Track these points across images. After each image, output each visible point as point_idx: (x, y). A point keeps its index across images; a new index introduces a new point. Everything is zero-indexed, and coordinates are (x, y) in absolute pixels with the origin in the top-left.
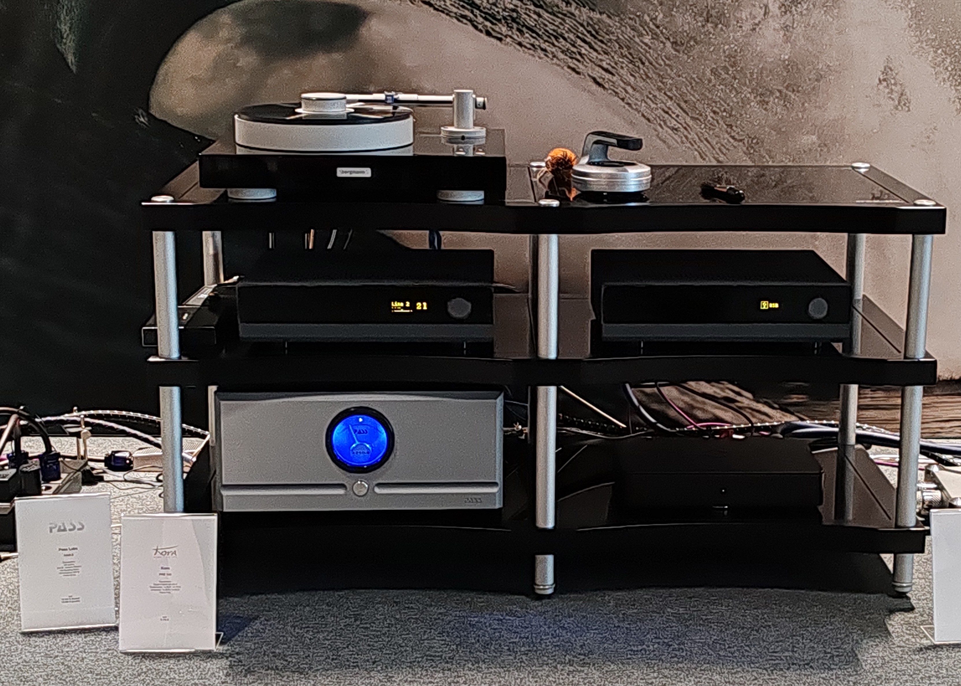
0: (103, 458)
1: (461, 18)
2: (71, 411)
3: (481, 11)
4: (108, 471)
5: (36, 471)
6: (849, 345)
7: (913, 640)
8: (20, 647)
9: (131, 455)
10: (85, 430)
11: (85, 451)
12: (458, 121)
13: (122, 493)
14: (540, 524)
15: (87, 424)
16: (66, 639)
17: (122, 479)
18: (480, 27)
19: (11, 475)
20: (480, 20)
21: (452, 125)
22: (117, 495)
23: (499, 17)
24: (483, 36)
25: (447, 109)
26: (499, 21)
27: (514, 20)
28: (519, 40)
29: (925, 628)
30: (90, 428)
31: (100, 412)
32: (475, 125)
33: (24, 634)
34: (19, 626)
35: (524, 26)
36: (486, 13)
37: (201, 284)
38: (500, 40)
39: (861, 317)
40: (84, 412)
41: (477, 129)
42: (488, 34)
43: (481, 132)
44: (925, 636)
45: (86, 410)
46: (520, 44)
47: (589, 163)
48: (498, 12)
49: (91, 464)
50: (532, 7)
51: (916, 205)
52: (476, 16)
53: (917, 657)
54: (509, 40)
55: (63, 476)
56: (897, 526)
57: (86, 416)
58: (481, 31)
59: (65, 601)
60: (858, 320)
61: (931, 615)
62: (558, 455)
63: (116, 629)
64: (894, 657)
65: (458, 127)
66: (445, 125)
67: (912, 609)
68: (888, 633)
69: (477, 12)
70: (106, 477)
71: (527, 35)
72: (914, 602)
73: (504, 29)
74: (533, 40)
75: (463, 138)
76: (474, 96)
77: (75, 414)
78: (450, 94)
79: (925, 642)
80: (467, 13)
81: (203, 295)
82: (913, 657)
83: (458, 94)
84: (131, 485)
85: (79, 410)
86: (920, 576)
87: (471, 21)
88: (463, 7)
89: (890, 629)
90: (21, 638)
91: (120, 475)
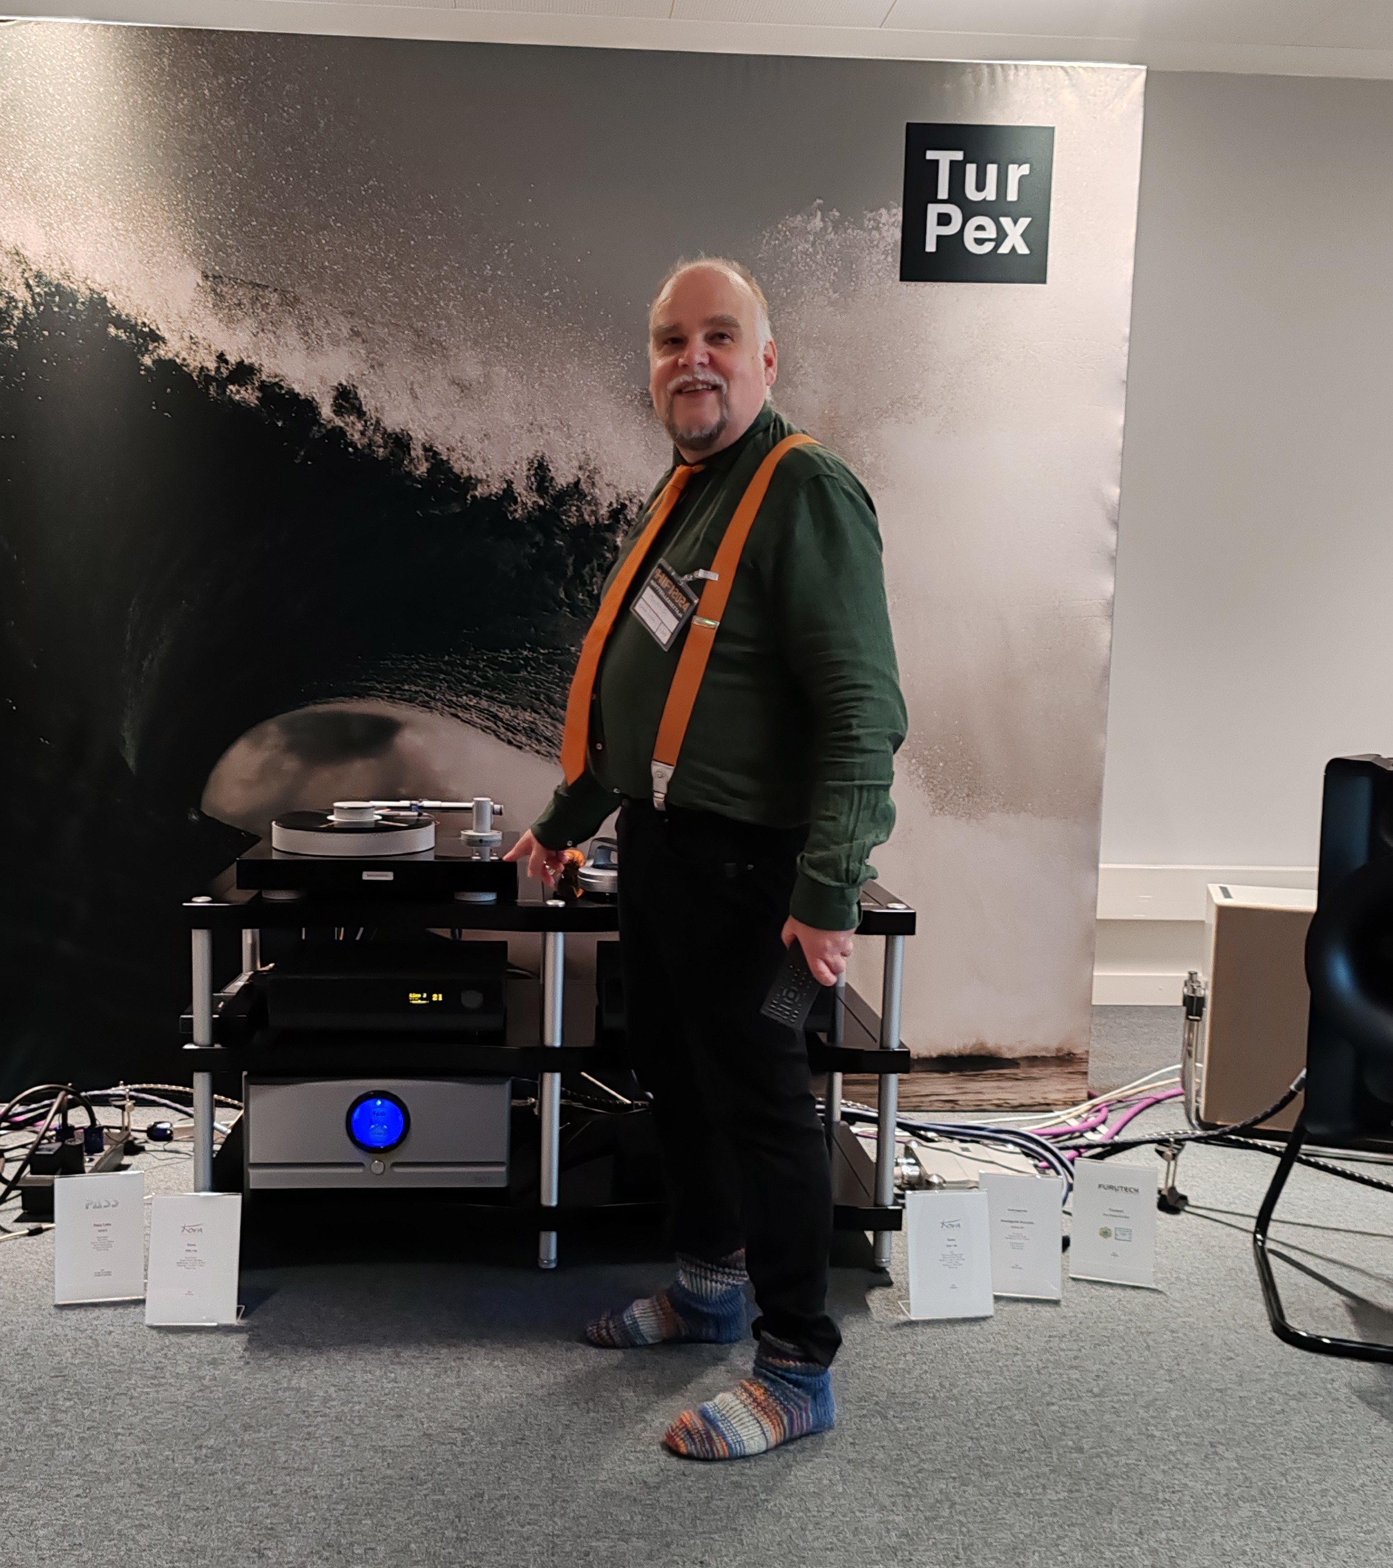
0: (145, 1129)
1: (484, 729)
2: (117, 1085)
3: (503, 722)
4: (149, 1141)
5: (80, 1145)
6: (832, 1034)
7: (891, 1316)
8: (52, 1320)
9: (171, 1125)
10: (129, 1103)
11: (129, 1123)
12: (477, 823)
13: (161, 1163)
14: (545, 1202)
15: (131, 1098)
16: (97, 1312)
17: (162, 1149)
18: (502, 736)
19: (56, 1148)
20: (503, 730)
21: (471, 829)
22: (155, 1165)
23: (519, 728)
24: (505, 745)
25: (466, 815)
26: (519, 731)
27: (533, 730)
28: (538, 748)
29: (903, 1304)
30: (134, 1101)
31: (145, 1086)
32: (492, 828)
33: (58, 1307)
34: (53, 1298)
35: (542, 736)
36: (507, 724)
37: (239, 972)
38: (520, 748)
39: (843, 1007)
40: (129, 1086)
41: (495, 832)
42: (510, 743)
43: (497, 835)
44: (903, 1312)
45: (131, 1084)
46: (538, 752)
47: (595, 866)
48: (519, 724)
49: (134, 1134)
50: (549, 720)
51: (888, 908)
52: (498, 727)
53: (894, 1333)
54: (527, 748)
55: (106, 1148)
56: (876, 1205)
57: (131, 1090)
58: (503, 740)
59: (98, 1274)
60: (841, 1010)
61: (907, 1290)
62: (562, 1134)
63: (142, 1302)
64: (873, 1333)
65: (476, 831)
66: (465, 829)
67: (889, 1284)
68: (868, 1309)
69: (500, 723)
70: (148, 1147)
71: (544, 744)
72: (893, 1277)
73: (524, 739)
74: (549, 749)
75: (481, 841)
76: (492, 803)
77: (121, 1087)
78: (470, 801)
79: (902, 1318)
80: (490, 724)
81: (240, 983)
82: (891, 1333)
83: (478, 802)
84: (171, 1155)
85: (125, 1084)
86: (899, 1250)
87: (494, 731)
88: (487, 719)
89: (870, 1304)
90: (53, 1311)
91: (161, 1145)
